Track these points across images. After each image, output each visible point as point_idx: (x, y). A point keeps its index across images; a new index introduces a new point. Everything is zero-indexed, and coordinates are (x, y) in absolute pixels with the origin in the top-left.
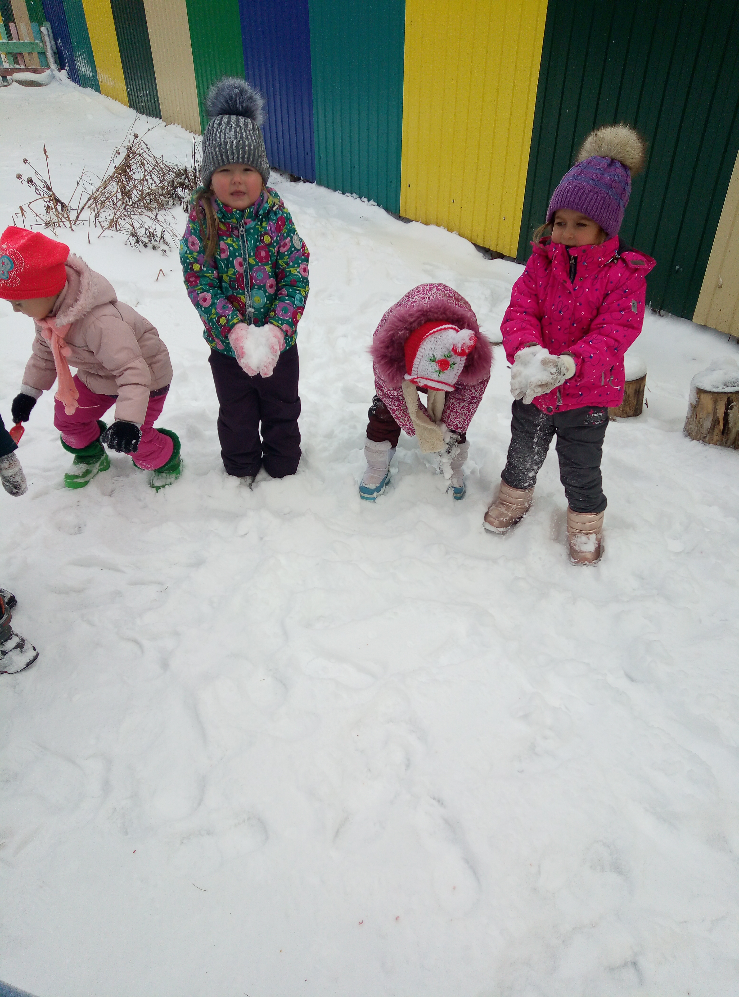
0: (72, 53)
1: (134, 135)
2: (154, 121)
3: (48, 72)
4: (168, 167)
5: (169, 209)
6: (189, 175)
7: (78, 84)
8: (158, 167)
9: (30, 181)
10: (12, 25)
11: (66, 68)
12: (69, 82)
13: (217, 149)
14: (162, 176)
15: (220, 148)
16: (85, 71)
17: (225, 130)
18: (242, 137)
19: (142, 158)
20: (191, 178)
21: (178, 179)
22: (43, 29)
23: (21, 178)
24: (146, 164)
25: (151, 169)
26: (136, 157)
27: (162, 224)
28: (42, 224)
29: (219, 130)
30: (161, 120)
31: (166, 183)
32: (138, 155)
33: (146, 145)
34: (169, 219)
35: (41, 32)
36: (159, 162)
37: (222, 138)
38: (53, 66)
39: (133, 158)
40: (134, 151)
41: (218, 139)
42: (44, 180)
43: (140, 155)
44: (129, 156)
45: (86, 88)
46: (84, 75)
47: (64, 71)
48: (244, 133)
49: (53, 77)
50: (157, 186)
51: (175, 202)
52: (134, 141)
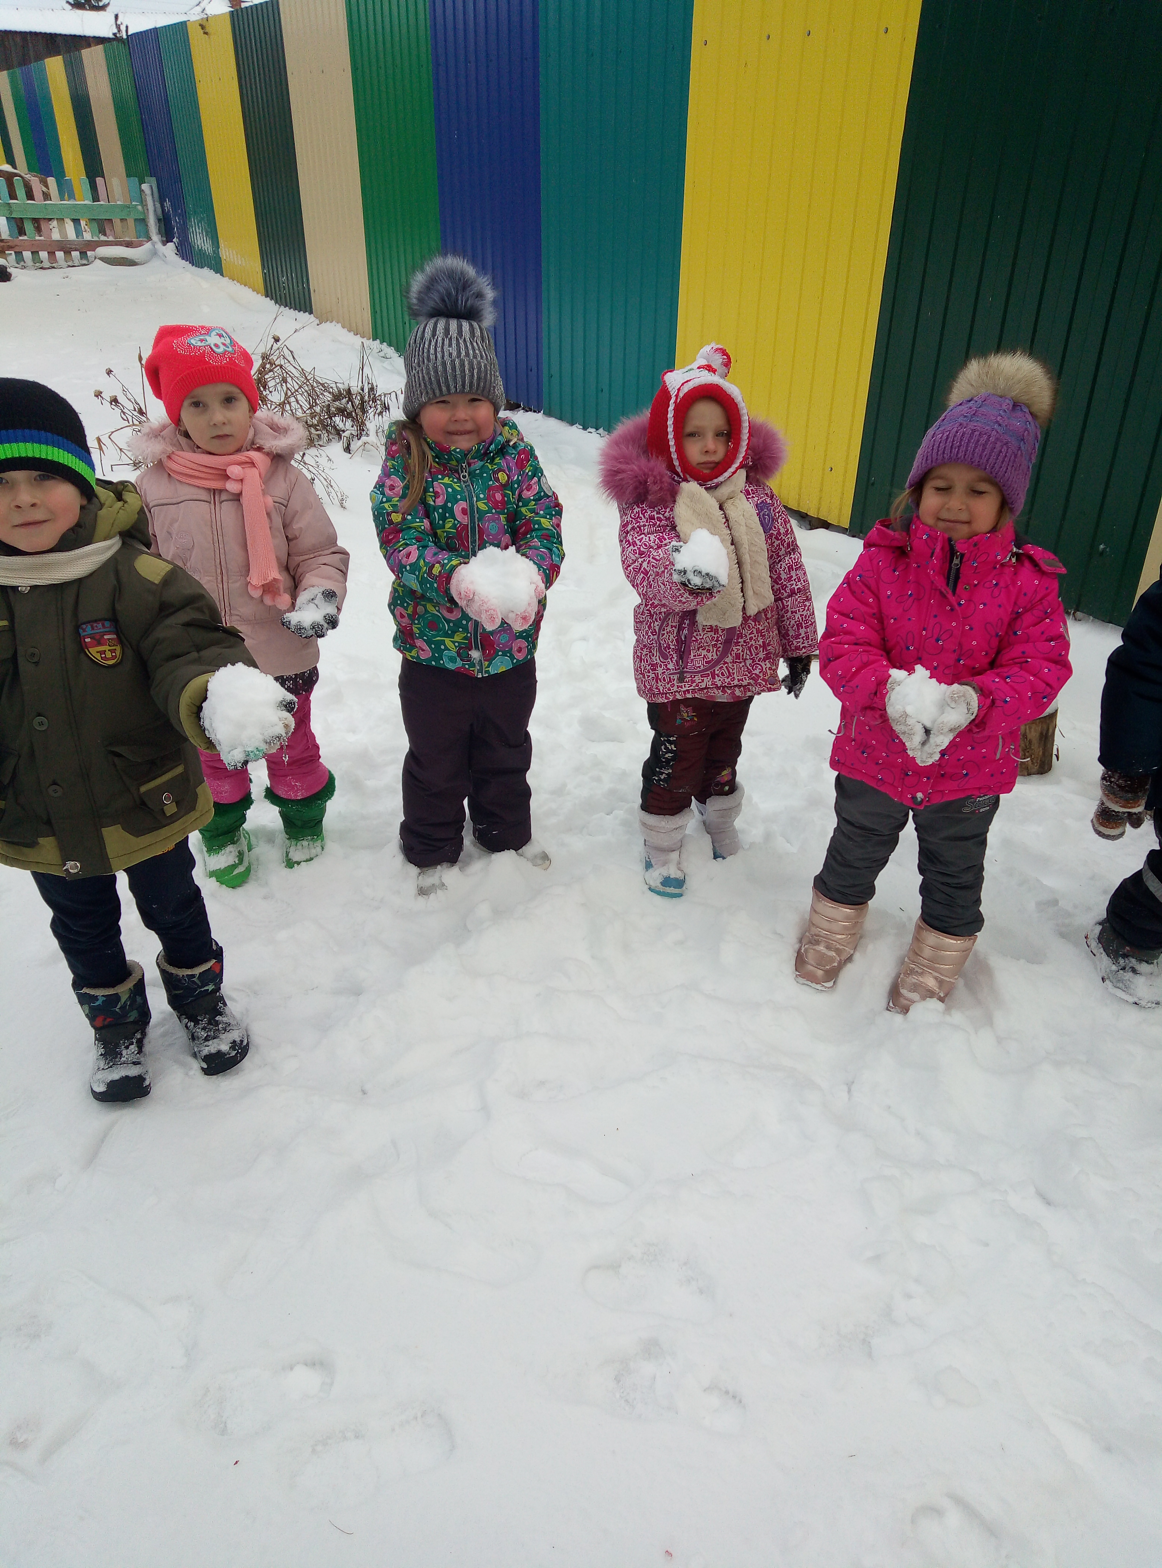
0: (184, 217)
1: (274, 338)
2: (304, 317)
3: (148, 245)
4: (322, 385)
5: (321, 446)
6: (354, 397)
7: (190, 263)
8: (307, 385)
9: (115, 401)
10: (99, 181)
11: (174, 240)
12: (178, 259)
13: (432, 373)
14: (313, 397)
15: (436, 372)
16: (203, 245)
17: (443, 343)
18: (467, 354)
19: (284, 371)
20: (357, 402)
21: (337, 403)
22: (145, 187)
23: (101, 397)
24: (289, 380)
25: (297, 387)
26: (275, 370)
27: (311, 468)
28: (128, 464)
29: (433, 343)
30: (312, 315)
31: (318, 409)
32: (279, 367)
33: (292, 352)
34: (323, 461)
35: (142, 191)
36: (308, 378)
37: (439, 355)
38: (156, 237)
39: (270, 371)
40: (272, 361)
41: (432, 357)
42: (135, 400)
43: (281, 367)
44: (264, 368)
45: (202, 267)
46: (201, 251)
47: (171, 245)
48: (470, 347)
49: (154, 253)
50: (305, 412)
51: (331, 437)
52: (272, 346)
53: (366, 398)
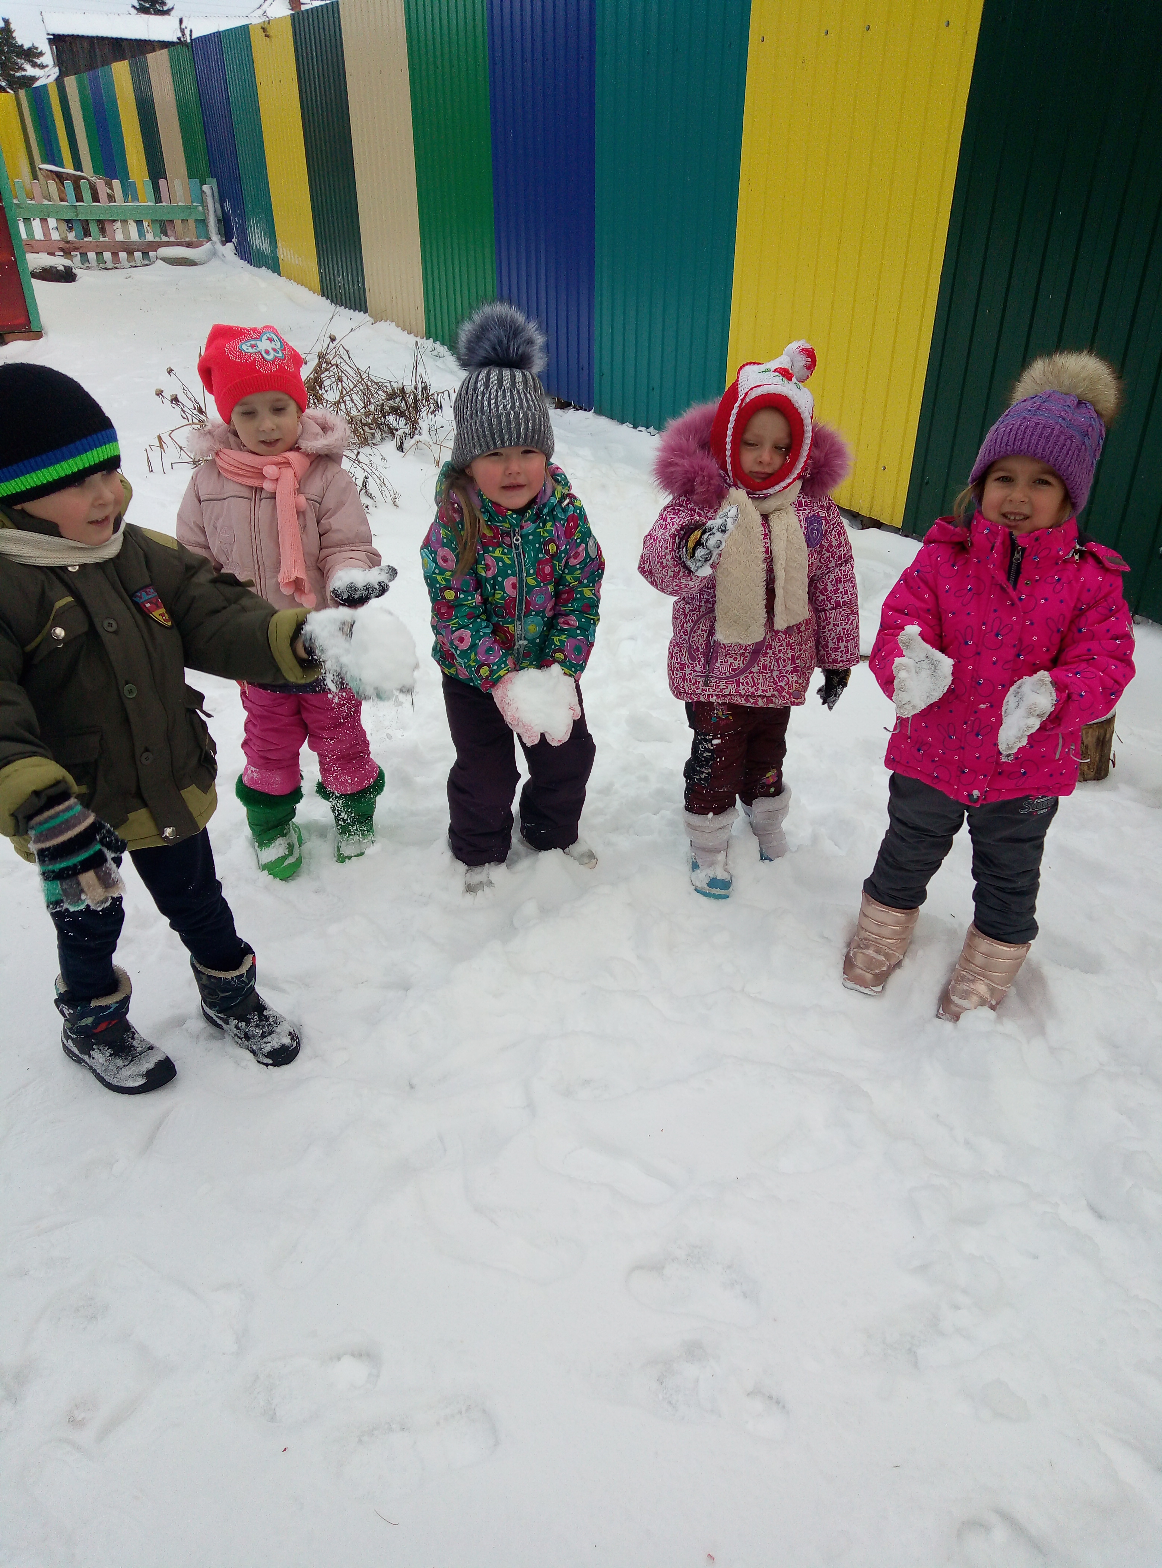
0: (243, 217)
1: (330, 337)
2: (359, 316)
3: (208, 246)
4: (377, 384)
5: (375, 444)
6: (408, 396)
7: (248, 262)
8: (362, 384)
9: (175, 400)
10: (162, 182)
11: (233, 240)
12: (236, 259)
13: (486, 426)
14: (367, 396)
15: (490, 424)
16: (261, 244)
17: (497, 395)
18: (522, 406)
19: (339, 371)
20: (410, 401)
21: (391, 402)
22: (205, 188)
23: (162, 395)
24: (345, 379)
25: (352, 386)
26: (331, 369)
27: (365, 467)
28: (188, 463)
29: (486, 395)
30: (367, 314)
31: (372, 408)
32: (335, 366)
33: (347, 352)
34: (377, 460)
35: (203, 192)
36: (363, 377)
37: (493, 408)
38: (215, 238)
39: (327, 370)
40: (328, 360)
41: (486, 409)
42: (195, 399)
43: (337, 366)
44: (320, 367)
45: (260, 267)
46: (258, 250)
47: (230, 245)
48: (524, 399)
49: (214, 253)
50: (359, 411)
51: (384, 436)
52: (329, 345)
53: (420, 396)
